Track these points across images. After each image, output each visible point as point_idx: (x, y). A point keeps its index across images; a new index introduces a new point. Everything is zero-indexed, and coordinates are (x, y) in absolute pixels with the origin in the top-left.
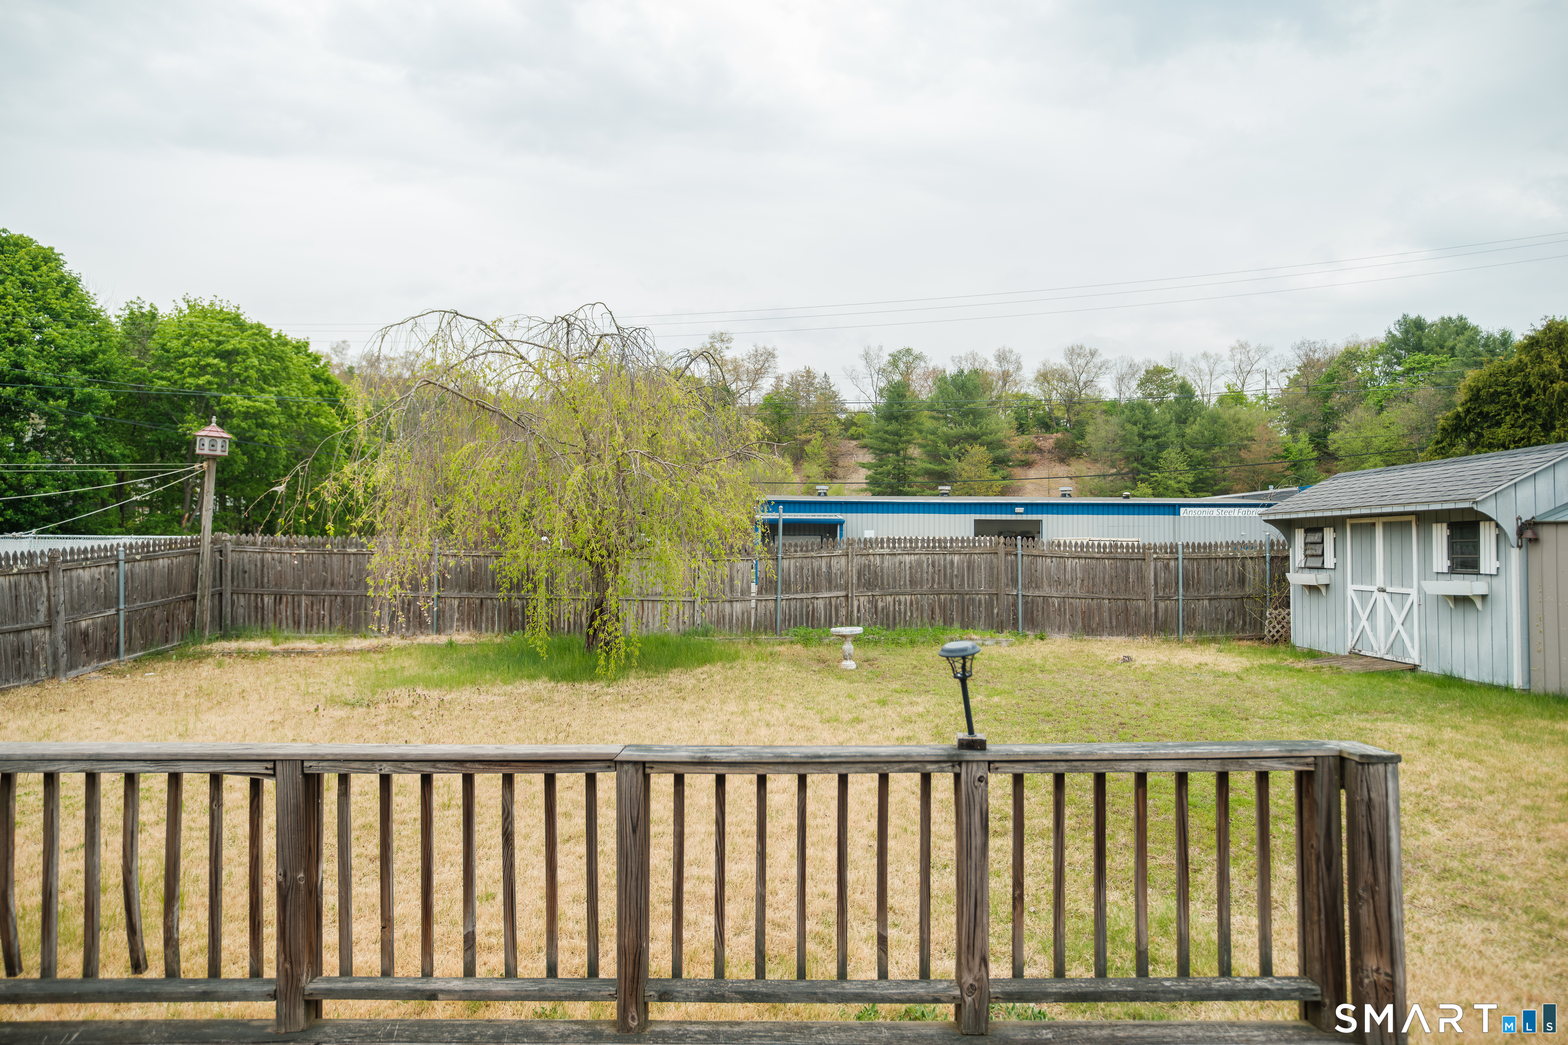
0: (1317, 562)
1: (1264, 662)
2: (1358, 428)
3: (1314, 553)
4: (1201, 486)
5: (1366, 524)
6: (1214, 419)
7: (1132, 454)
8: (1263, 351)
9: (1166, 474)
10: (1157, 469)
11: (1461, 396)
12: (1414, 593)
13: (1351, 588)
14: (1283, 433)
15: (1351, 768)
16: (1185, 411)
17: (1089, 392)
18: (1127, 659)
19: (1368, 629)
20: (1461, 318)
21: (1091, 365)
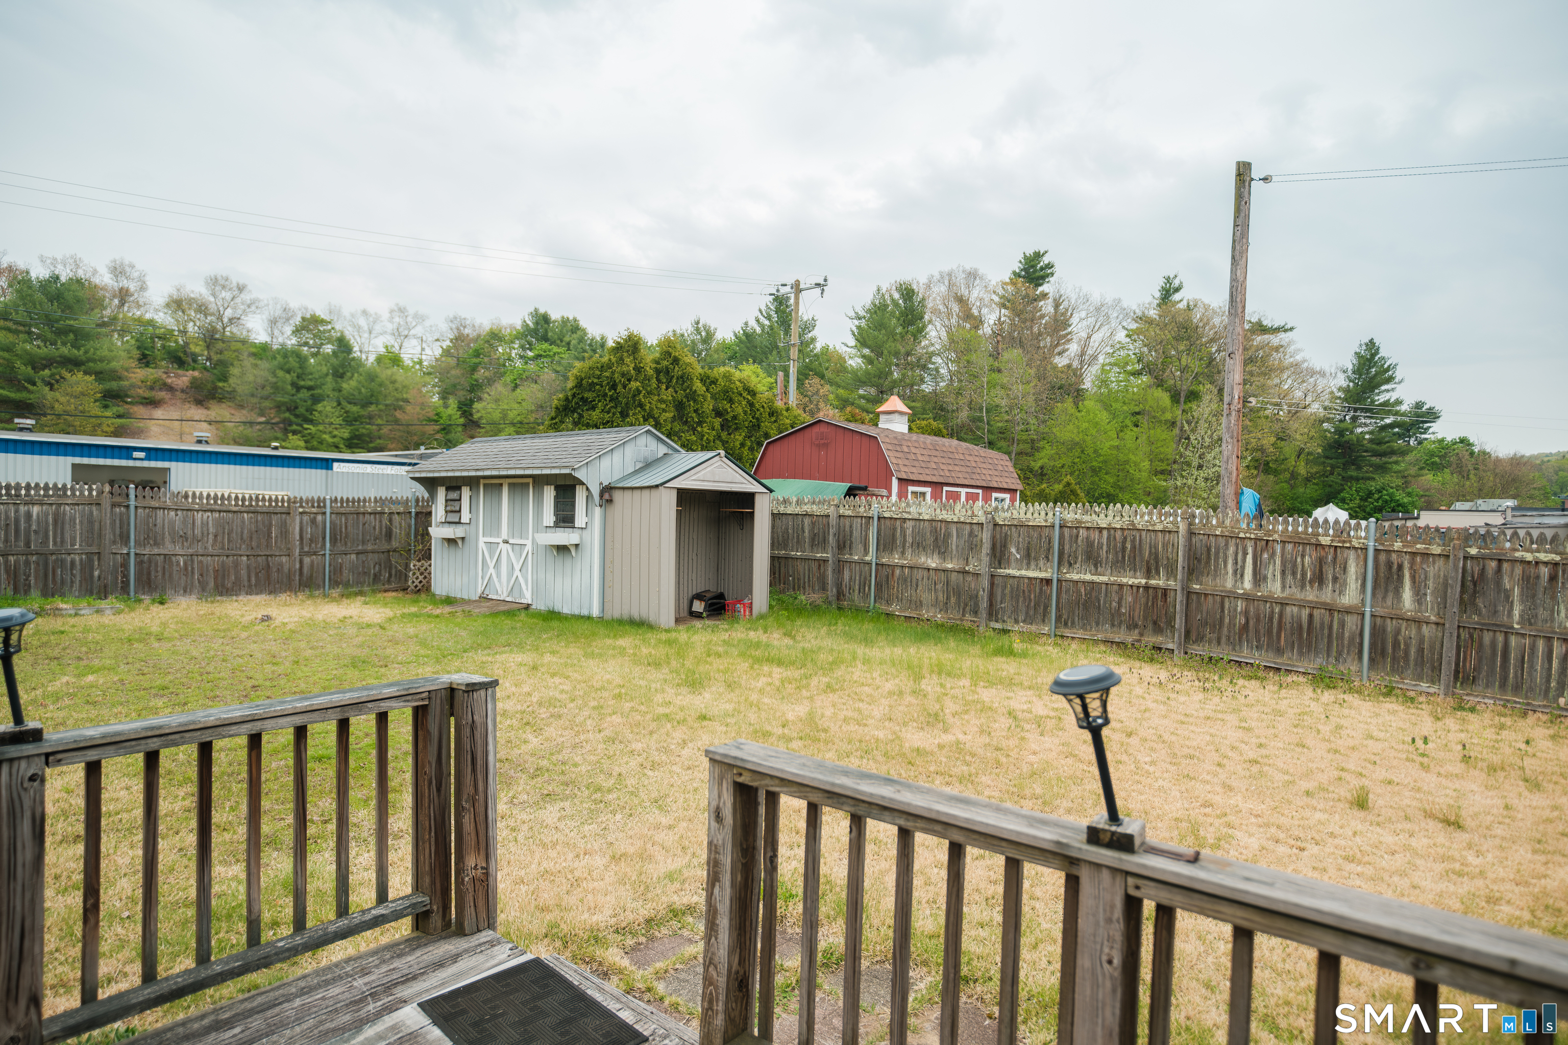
0: (453, 518)
1: (406, 611)
2: (497, 401)
3: (453, 507)
4: (357, 442)
5: (495, 484)
6: (371, 377)
7: (284, 404)
8: (420, 318)
9: (321, 428)
10: (311, 422)
11: (570, 384)
12: (529, 543)
13: (482, 540)
14: (436, 398)
15: (459, 696)
16: (342, 366)
17: (235, 330)
18: (267, 619)
19: (494, 576)
20: (575, 320)
21: (238, 300)
